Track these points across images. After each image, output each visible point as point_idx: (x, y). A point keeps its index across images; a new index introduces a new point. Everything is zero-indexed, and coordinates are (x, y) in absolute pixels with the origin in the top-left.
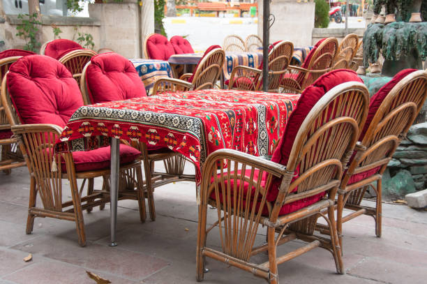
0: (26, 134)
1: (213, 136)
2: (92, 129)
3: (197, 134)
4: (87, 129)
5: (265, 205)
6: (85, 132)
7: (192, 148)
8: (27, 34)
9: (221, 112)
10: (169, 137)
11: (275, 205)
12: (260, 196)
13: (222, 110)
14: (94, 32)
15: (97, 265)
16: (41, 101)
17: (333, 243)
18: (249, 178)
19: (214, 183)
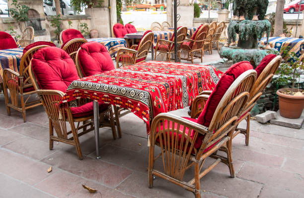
0: (44, 95)
1: (157, 103)
2: (81, 94)
3: (146, 103)
4: (78, 94)
5: (193, 150)
6: (77, 96)
7: (144, 113)
8: (56, 25)
9: (161, 85)
10: (128, 103)
11: (200, 150)
12: (190, 144)
13: (161, 83)
14: (88, 22)
15: (89, 175)
16: (52, 74)
17: (229, 161)
18: (182, 132)
19: (158, 133)
